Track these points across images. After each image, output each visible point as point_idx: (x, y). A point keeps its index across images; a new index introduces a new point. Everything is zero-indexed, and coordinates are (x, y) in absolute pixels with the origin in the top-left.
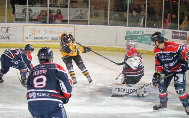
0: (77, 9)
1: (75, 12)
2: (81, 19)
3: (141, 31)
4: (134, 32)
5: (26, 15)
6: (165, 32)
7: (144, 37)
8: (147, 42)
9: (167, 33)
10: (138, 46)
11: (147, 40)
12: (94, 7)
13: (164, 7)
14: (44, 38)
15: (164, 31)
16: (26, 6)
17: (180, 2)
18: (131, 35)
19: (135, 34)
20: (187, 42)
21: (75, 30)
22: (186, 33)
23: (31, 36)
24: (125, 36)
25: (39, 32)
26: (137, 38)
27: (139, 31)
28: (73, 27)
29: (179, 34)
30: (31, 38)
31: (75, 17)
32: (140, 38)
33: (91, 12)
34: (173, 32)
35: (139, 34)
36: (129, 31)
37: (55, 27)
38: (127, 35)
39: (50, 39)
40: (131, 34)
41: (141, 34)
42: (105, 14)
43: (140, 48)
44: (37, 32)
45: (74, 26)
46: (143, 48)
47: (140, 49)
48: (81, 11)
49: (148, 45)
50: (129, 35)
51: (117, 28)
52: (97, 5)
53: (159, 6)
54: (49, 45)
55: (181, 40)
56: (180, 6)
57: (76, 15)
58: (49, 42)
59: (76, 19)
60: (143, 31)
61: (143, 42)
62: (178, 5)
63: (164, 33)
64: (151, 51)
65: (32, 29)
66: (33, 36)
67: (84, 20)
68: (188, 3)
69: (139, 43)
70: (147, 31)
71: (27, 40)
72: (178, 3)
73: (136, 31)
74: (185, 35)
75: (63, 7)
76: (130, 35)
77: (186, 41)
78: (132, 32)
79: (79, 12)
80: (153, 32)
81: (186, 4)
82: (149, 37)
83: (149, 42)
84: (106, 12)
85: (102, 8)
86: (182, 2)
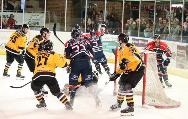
0: (33, 14)
1: (30, 19)
2: (37, 25)
8: (105, 49)
11: (106, 47)
12: (50, 12)
13: (124, 11)
17: (141, 8)
21: (30, 36)
22: (147, 41)
29: (140, 41)
31: (30, 23)
33: (47, 18)
34: (133, 39)
39: (3, 45)
42: (62, 19)
48: (37, 17)
52: (53, 10)
53: (119, 12)
54: (2, 51)
55: (141, 48)
56: (141, 12)
57: (32, 20)
58: (2, 48)
59: (31, 25)
62: (139, 11)
64: (110, 59)
67: (39, 25)
68: (149, 9)
70: (105, 38)
72: (139, 8)
74: (146, 43)
75: (17, 12)
79: (34, 18)
80: (112, 38)
81: (147, 10)
82: (108, 44)
83: (108, 50)
84: (62, 17)
85: (58, 13)
86: (143, 8)
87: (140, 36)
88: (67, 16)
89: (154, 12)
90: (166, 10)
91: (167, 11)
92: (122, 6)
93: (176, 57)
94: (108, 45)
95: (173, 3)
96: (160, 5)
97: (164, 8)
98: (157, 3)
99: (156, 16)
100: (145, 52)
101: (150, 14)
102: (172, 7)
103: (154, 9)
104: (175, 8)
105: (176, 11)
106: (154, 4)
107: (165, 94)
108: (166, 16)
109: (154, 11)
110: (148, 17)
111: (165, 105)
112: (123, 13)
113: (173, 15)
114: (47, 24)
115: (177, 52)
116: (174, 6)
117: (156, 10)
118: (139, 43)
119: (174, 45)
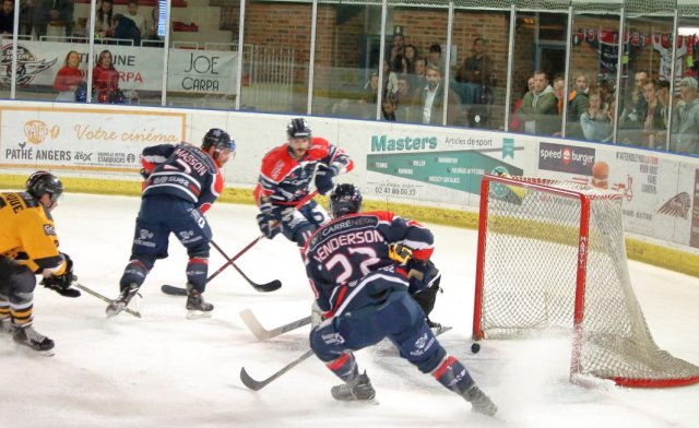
0: (197, 53)
1: (188, 69)
2: (210, 91)
3: (426, 140)
4: (402, 141)
5: (9, 69)
6: (516, 145)
7: (436, 160)
8: (446, 180)
9: (522, 148)
10: (413, 192)
11: (449, 171)
12: (257, 47)
13: (515, 53)
14: (73, 155)
15: (512, 141)
16: (12, 38)
17: (573, 37)
18: (392, 152)
19: (404, 151)
20: (593, 182)
21: (188, 130)
22: (591, 152)
23: (26, 148)
24: (369, 157)
25: (55, 133)
26: (411, 163)
27: (418, 140)
28: (180, 119)
29: (567, 153)
30: (27, 155)
31: (188, 83)
32: (424, 163)
33: (246, 66)
34: (543, 146)
35: (420, 150)
36: (383, 138)
37: (115, 115)
38: (376, 152)
39: (94, 159)
40: (389, 149)
41: (427, 149)
42: (298, 73)
43: (420, 199)
44: (50, 134)
45: (184, 115)
46: (432, 201)
47: (423, 204)
48: (211, 62)
49: (449, 190)
50: (381, 152)
51: (339, 125)
52: (268, 40)
53: (498, 52)
54: (90, 180)
55: (570, 176)
56: (573, 51)
57: (194, 74)
58: (90, 169)
59: (192, 91)
60: (435, 139)
61: (432, 179)
62: (565, 47)
63: (510, 149)
64: (461, 213)
65: (31, 123)
66: (35, 148)
67: (219, 92)
68: (601, 42)
69: (420, 183)
70: (447, 140)
71: (10, 160)
72: (565, 39)
73: (408, 140)
74: (587, 159)
75: (145, 45)
76: (387, 152)
77: (590, 178)
78: (393, 141)
79: (202, 65)
80: (472, 142)
81: (594, 45)
82: (455, 161)
83: (456, 181)
84: (301, 66)
85: (285, 50)
86: (581, 39)
87: (568, 137)
88: (315, 61)
89: (617, 53)
90: (658, 46)
91: (664, 51)
92: (508, 32)
93: (691, 209)
94: (457, 166)
95: (684, 23)
96: (639, 28)
97: (653, 40)
98: (627, 20)
99: (624, 67)
100: (584, 192)
101: (603, 58)
102: (681, 37)
103: (617, 42)
104: (691, 40)
105: (694, 51)
106: (619, 25)
107: (651, 338)
108: (658, 67)
109: (617, 48)
110: (595, 69)
111: (651, 376)
112: (510, 54)
113: (684, 64)
114: (245, 88)
115: (695, 191)
116: (685, 31)
117: (625, 45)
118: (565, 158)
119: (685, 166)
